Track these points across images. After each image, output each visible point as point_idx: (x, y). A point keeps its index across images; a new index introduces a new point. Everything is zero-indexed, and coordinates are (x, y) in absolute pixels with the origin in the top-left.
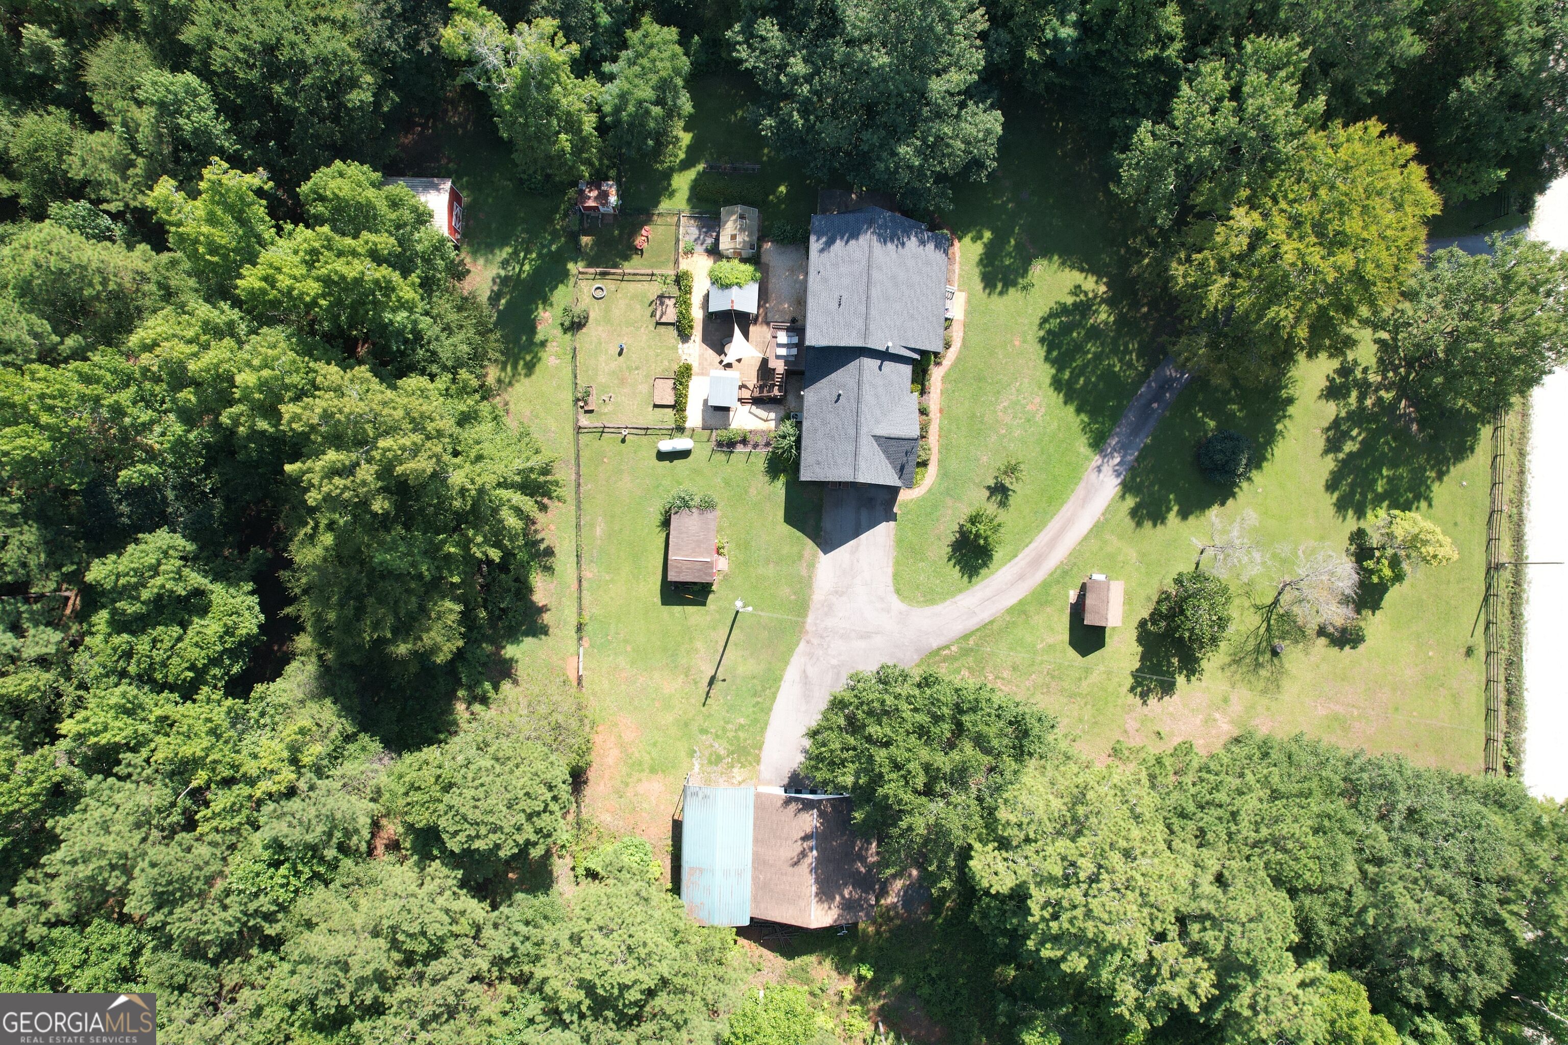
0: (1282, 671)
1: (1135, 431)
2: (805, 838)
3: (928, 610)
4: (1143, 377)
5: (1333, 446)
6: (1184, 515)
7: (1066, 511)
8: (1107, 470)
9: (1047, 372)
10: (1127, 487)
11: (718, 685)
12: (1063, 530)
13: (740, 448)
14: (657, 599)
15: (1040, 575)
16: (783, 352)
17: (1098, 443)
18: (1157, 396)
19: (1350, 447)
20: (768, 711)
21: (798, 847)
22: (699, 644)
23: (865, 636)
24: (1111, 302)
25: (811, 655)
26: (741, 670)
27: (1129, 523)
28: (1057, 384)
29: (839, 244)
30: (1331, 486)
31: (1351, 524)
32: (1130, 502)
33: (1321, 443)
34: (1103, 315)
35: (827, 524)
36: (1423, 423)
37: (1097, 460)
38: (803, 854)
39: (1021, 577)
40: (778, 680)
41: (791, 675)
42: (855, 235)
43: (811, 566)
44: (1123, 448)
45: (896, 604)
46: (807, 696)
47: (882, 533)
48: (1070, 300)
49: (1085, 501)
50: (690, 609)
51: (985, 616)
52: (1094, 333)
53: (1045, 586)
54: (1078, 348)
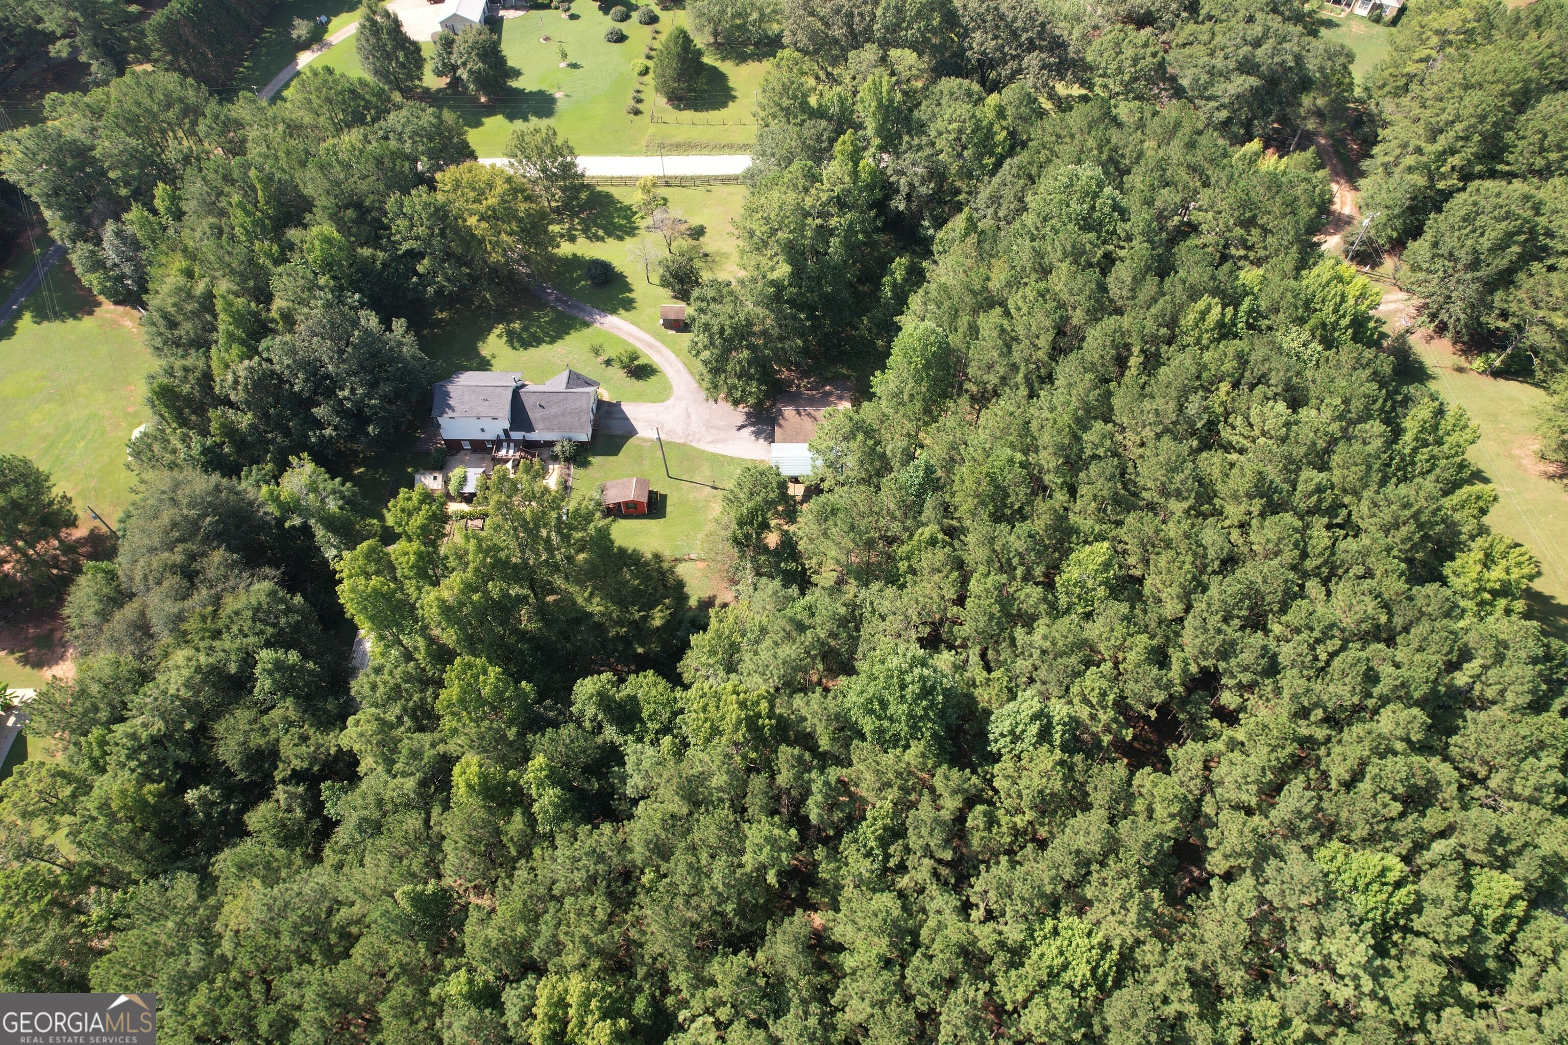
0: (718, 253)
1: (583, 310)
2: (799, 414)
3: (675, 388)
4: (554, 309)
5: (601, 239)
6: (631, 291)
7: (623, 336)
8: (603, 320)
9: (544, 347)
10: (614, 311)
11: (717, 484)
12: (634, 336)
13: (570, 483)
14: (662, 521)
15: (659, 345)
16: (511, 452)
17: (587, 325)
18: (566, 303)
19: (601, 233)
20: (732, 459)
21: (806, 418)
22: (691, 496)
23: (689, 416)
24: (509, 322)
25: (699, 440)
26: (707, 473)
27: (633, 312)
28: (552, 341)
29: (451, 402)
30: (621, 239)
31: (642, 232)
32: (622, 311)
33: (599, 244)
34: (517, 325)
35: (620, 433)
36: (591, 209)
37: (597, 325)
38: (809, 415)
39: (659, 352)
40: (713, 455)
41: (711, 449)
42: (447, 394)
43: (645, 440)
44: (591, 314)
45: (671, 401)
46: (724, 440)
47: (628, 409)
48: (505, 339)
49: (618, 328)
50: (668, 503)
51: (680, 366)
52: (525, 329)
53: (664, 343)
54: (533, 335)
